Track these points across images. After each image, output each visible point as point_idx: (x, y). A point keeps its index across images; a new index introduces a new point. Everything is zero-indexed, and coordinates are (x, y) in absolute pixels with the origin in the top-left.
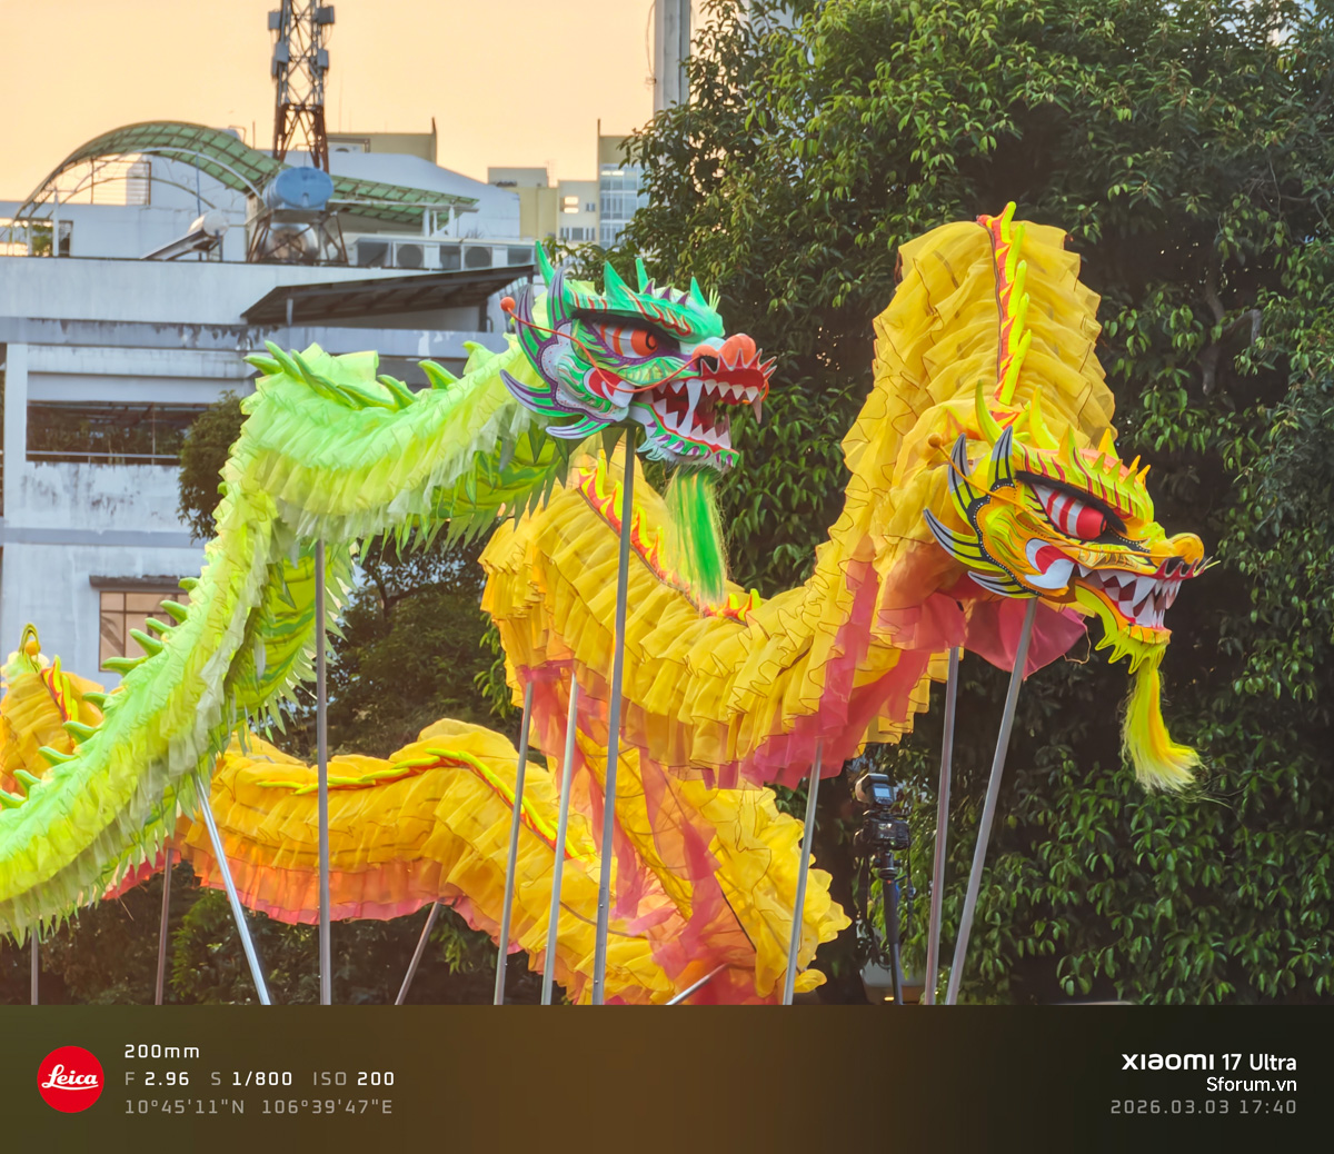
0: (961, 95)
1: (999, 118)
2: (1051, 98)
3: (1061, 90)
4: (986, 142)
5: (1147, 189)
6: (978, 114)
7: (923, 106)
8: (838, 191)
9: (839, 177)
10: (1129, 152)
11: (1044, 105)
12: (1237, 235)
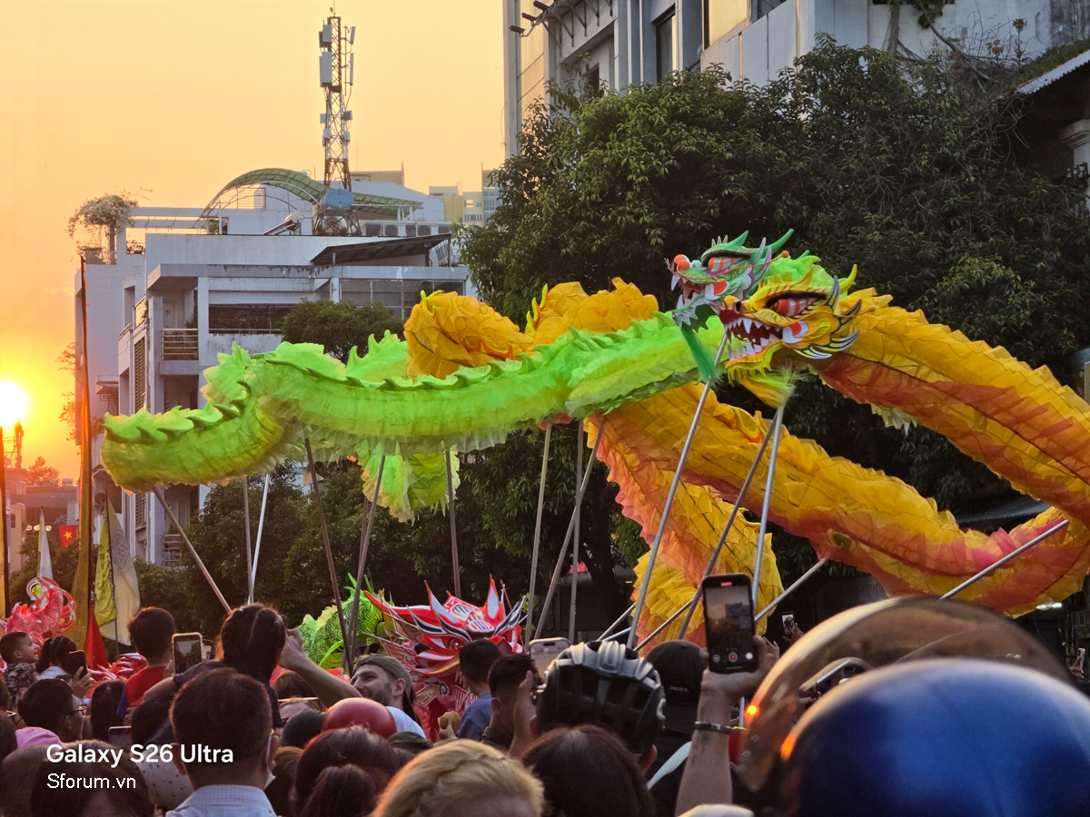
0: (651, 149)
1: (669, 159)
2: (694, 149)
3: (699, 145)
4: (664, 170)
5: (741, 191)
6: (660, 158)
7: (633, 154)
8: (594, 196)
9: (593, 189)
10: (731, 174)
11: (691, 151)
12: (785, 212)
